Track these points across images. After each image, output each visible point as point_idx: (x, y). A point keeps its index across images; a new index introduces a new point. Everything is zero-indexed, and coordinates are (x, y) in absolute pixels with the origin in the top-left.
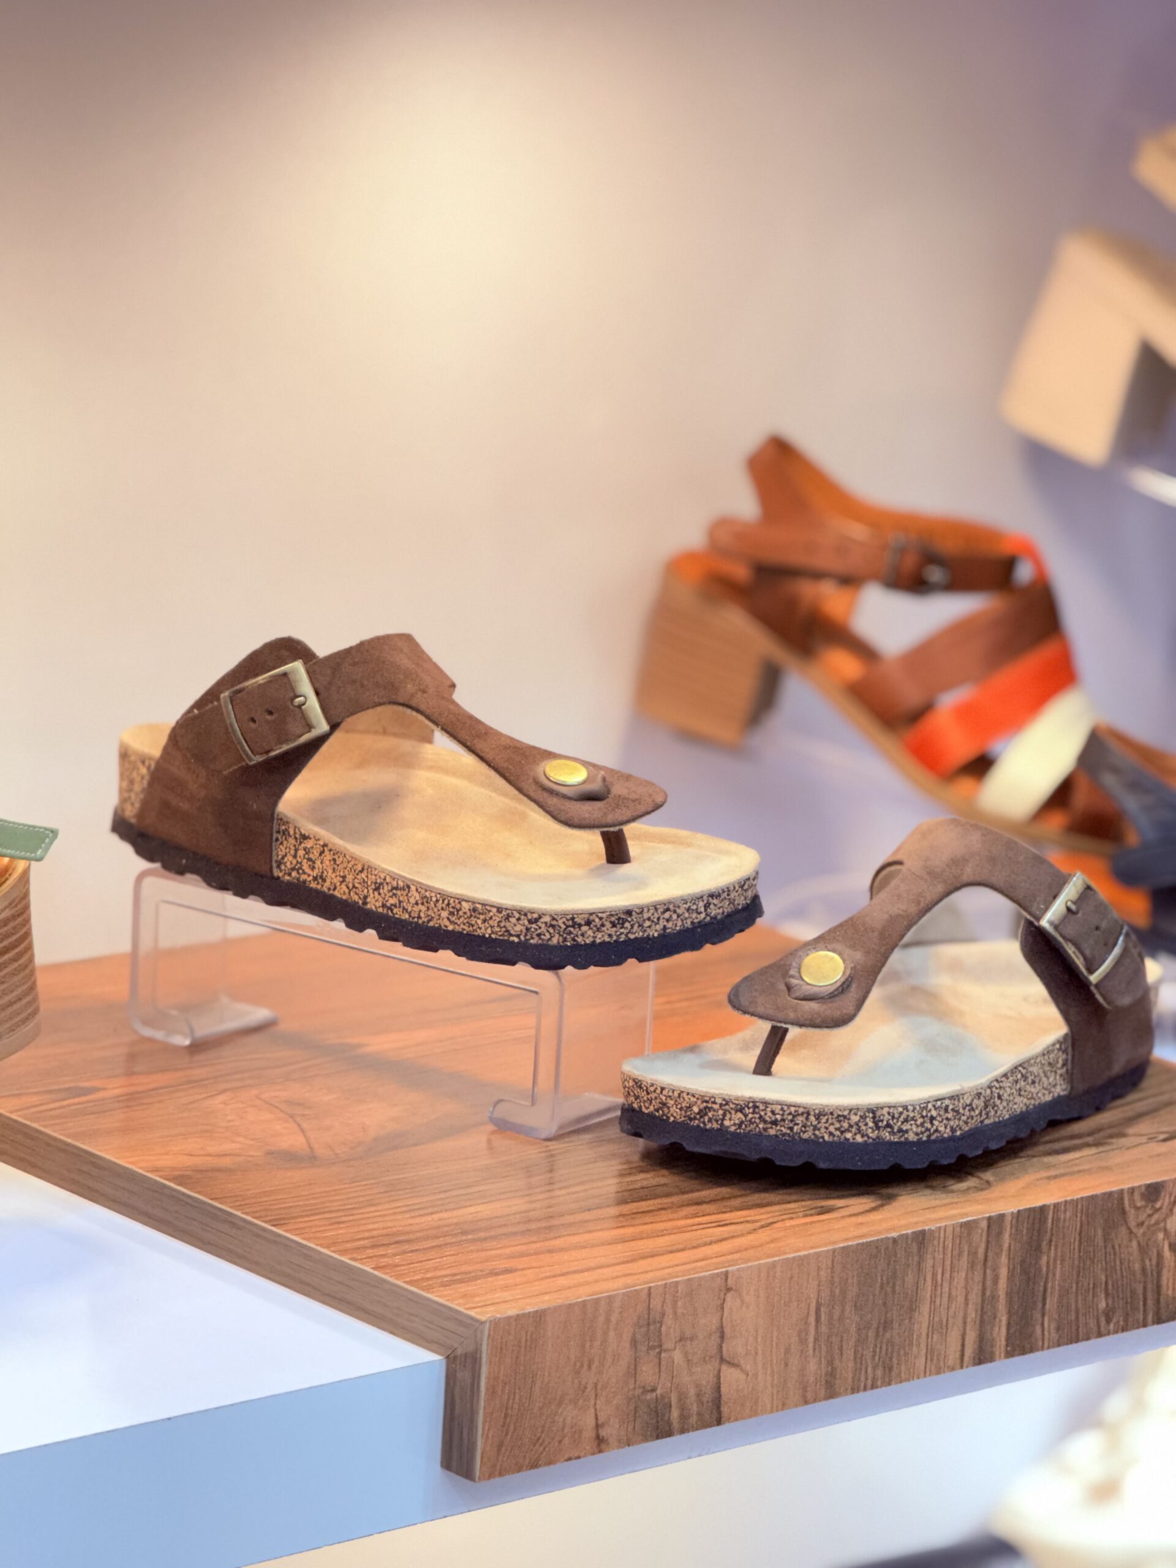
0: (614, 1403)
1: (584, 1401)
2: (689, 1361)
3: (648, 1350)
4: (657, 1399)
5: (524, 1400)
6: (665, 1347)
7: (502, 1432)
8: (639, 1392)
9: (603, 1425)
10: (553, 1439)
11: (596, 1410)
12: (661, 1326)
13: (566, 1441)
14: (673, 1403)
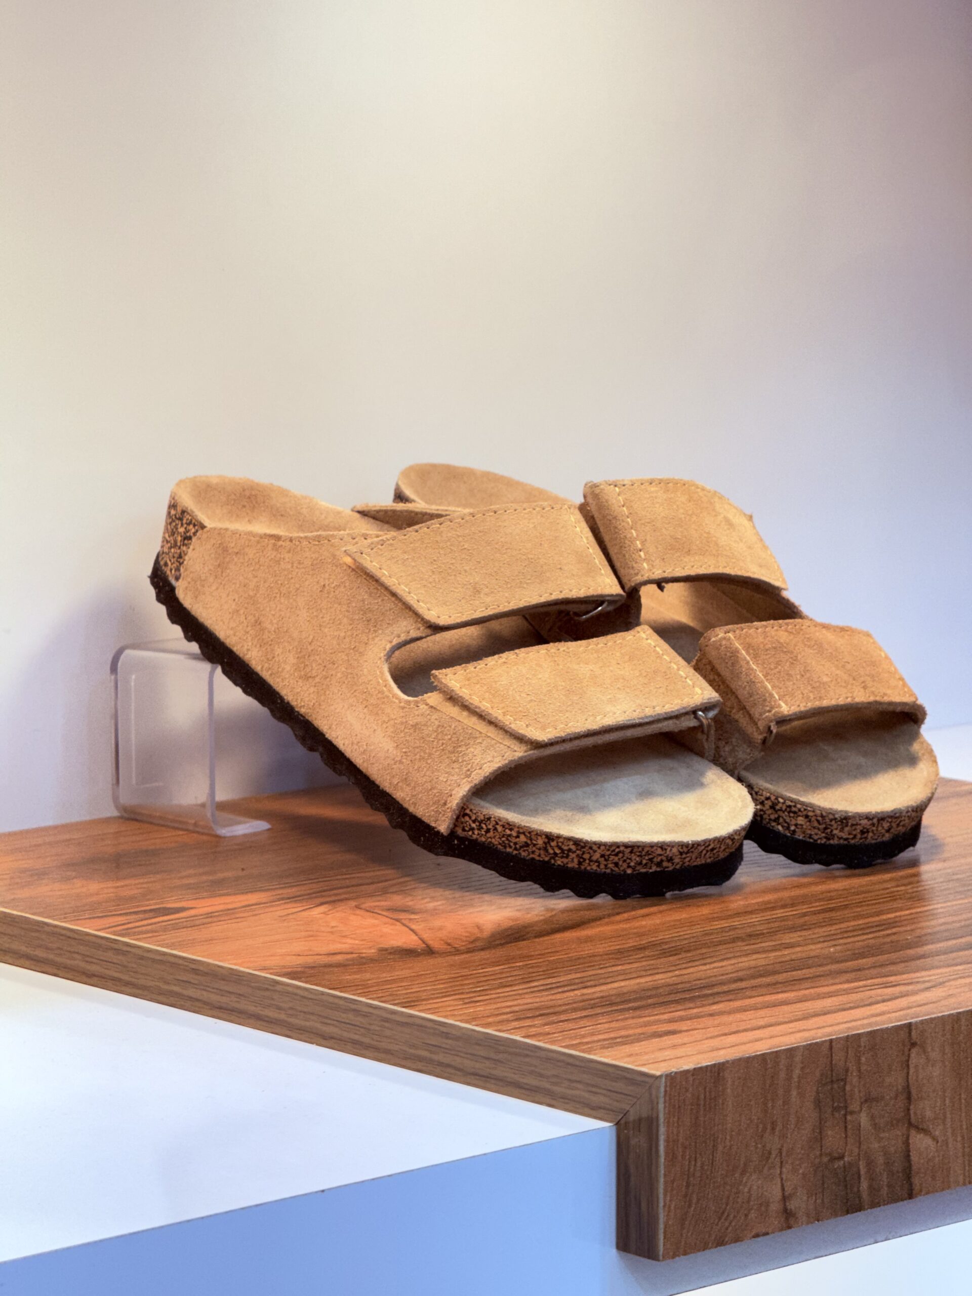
0: (801, 1172)
1: (770, 1169)
2: (875, 1124)
3: (832, 1111)
4: (844, 1167)
5: (706, 1168)
6: (848, 1110)
7: (685, 1202)
8: (825, 1159)
9: (790, 1196)
10: (738, 1213)
11: (782, 1179)
12: (845, 1084)
13: (753, 1215)
14: (863, 1172)
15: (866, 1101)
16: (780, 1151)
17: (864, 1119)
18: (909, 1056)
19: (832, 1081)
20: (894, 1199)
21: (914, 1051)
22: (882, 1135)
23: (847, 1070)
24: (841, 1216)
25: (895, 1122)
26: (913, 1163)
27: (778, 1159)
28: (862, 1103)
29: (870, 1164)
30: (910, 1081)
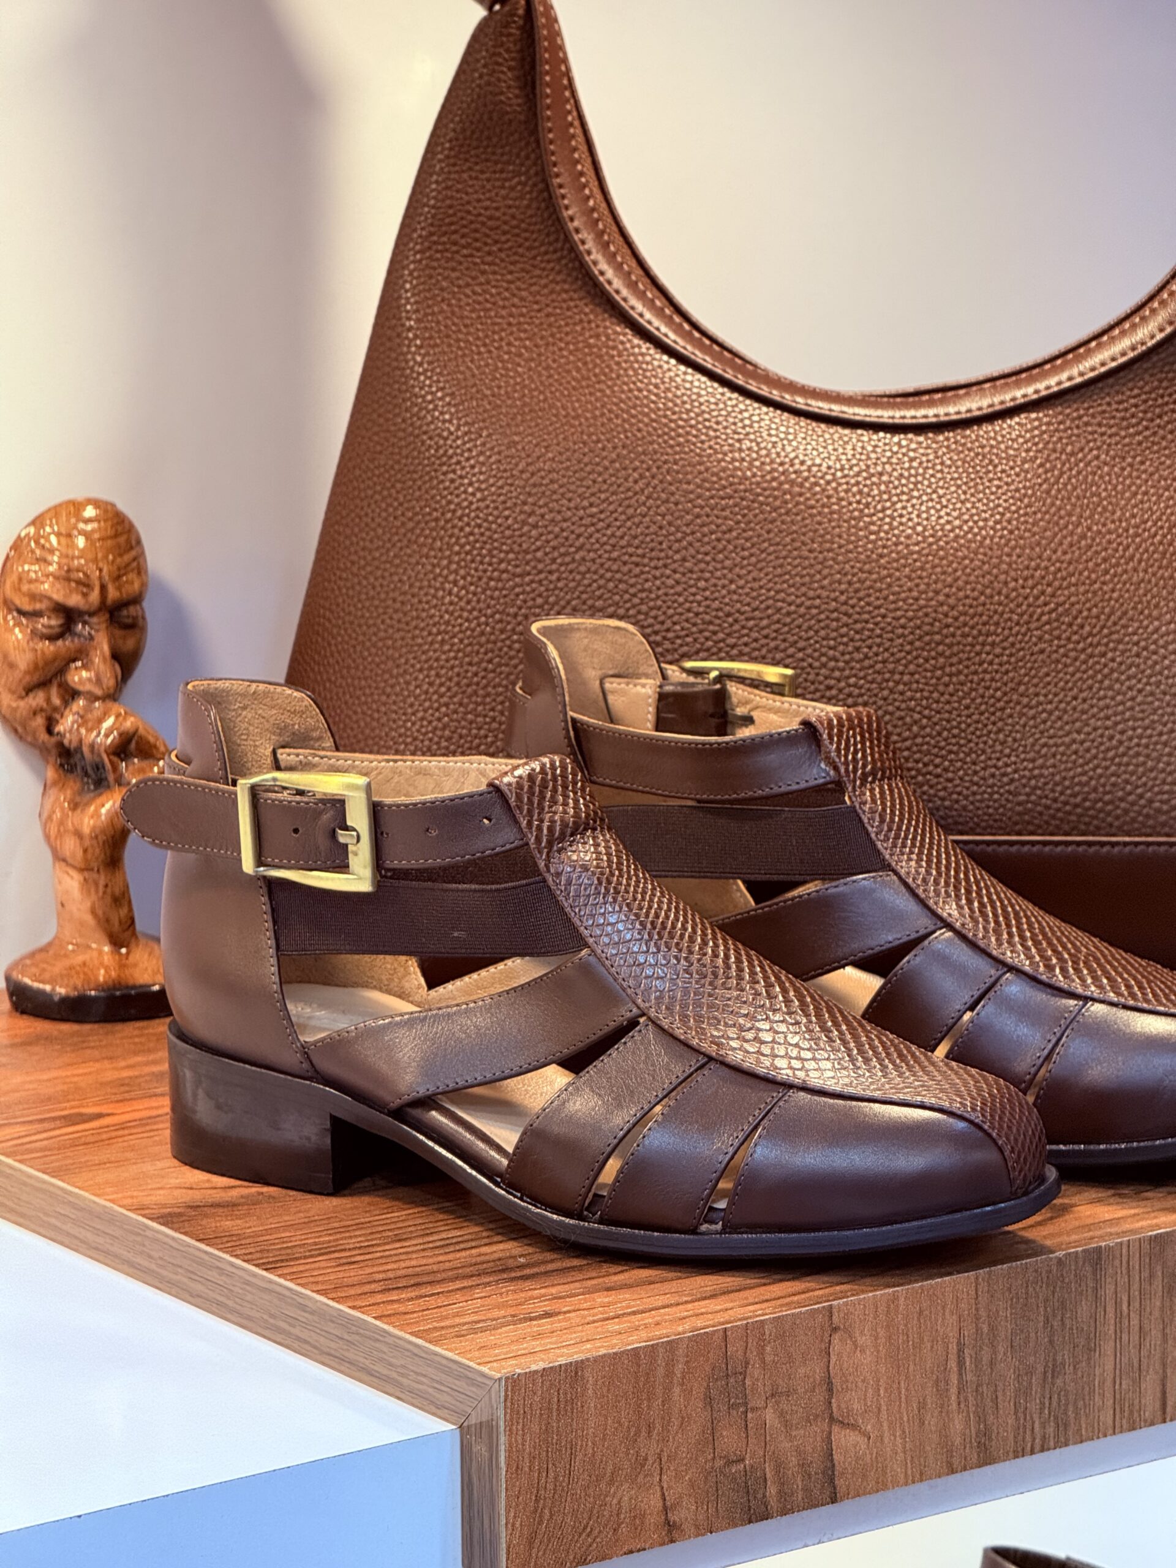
15: (773, 1395)
16: (660, 1456)
17: (770, 1416)
18: (830, 1342)
19: (727, 1376)
20: (812, 1504)
21: (836, 1337)
22: (794, 1433)
23: (747, 1363)
24: (742, 1526)
25: (811, 1417)
26: (836, 1463)
27: (656, 1465)
28: (767, 1399)
29: (779, 1467)
30: (832, 1371)
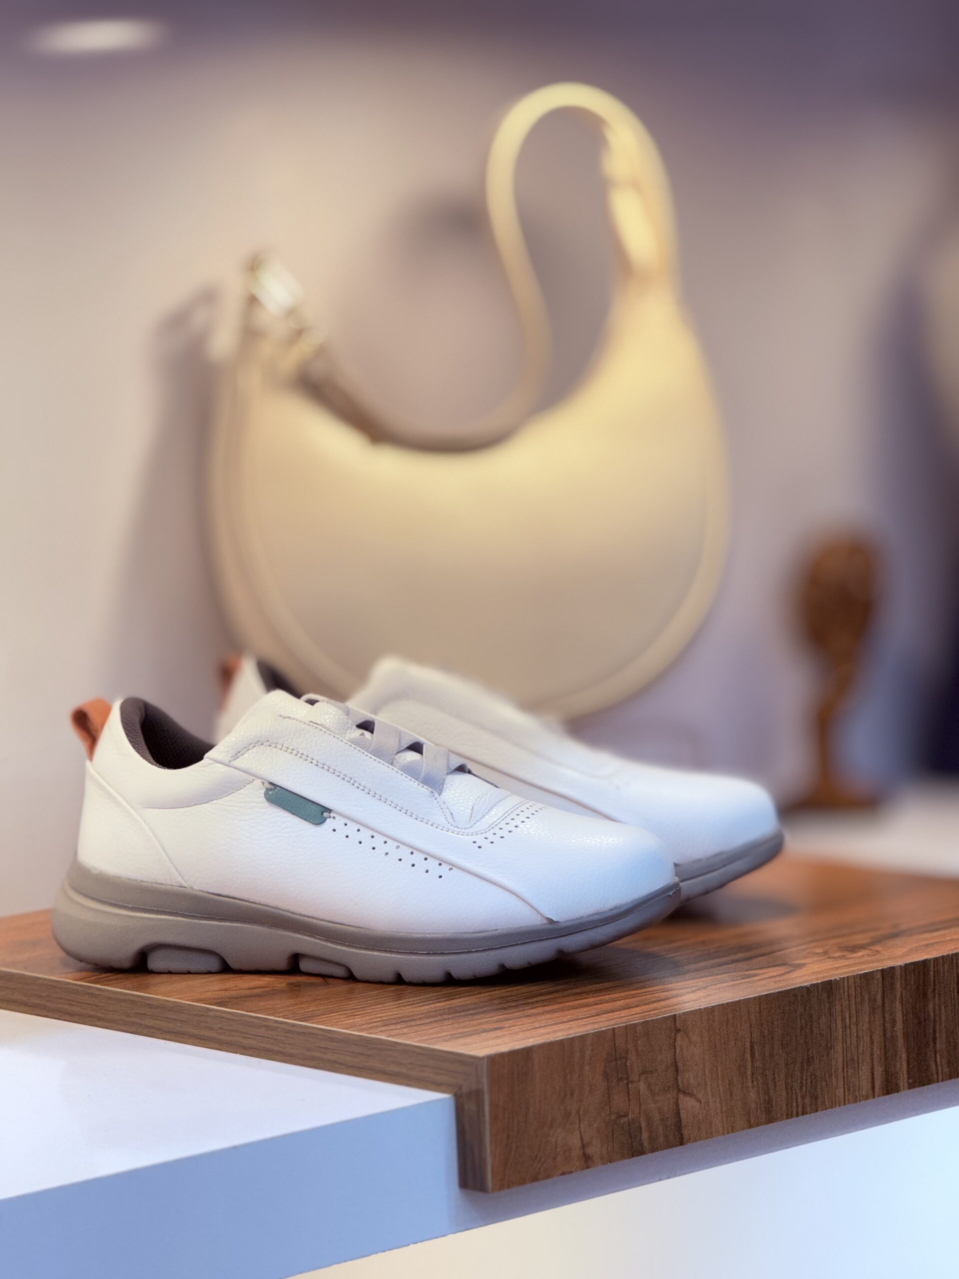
15: (643, 1073)
16: (578, 1112)
17: (642, 1086)
18: (675, 1039)
19: (616, 1059)
20: (669, 1145)
21: (679, 1037)
22: (657, 1098)
23: (627, 1051)
24: (628, 1158)
25: (666, 1088)
26: (682, 1120)
27: (577, 1117)
28: (640, 1075)
29: (649, 1119)
30: (677, 1059)
